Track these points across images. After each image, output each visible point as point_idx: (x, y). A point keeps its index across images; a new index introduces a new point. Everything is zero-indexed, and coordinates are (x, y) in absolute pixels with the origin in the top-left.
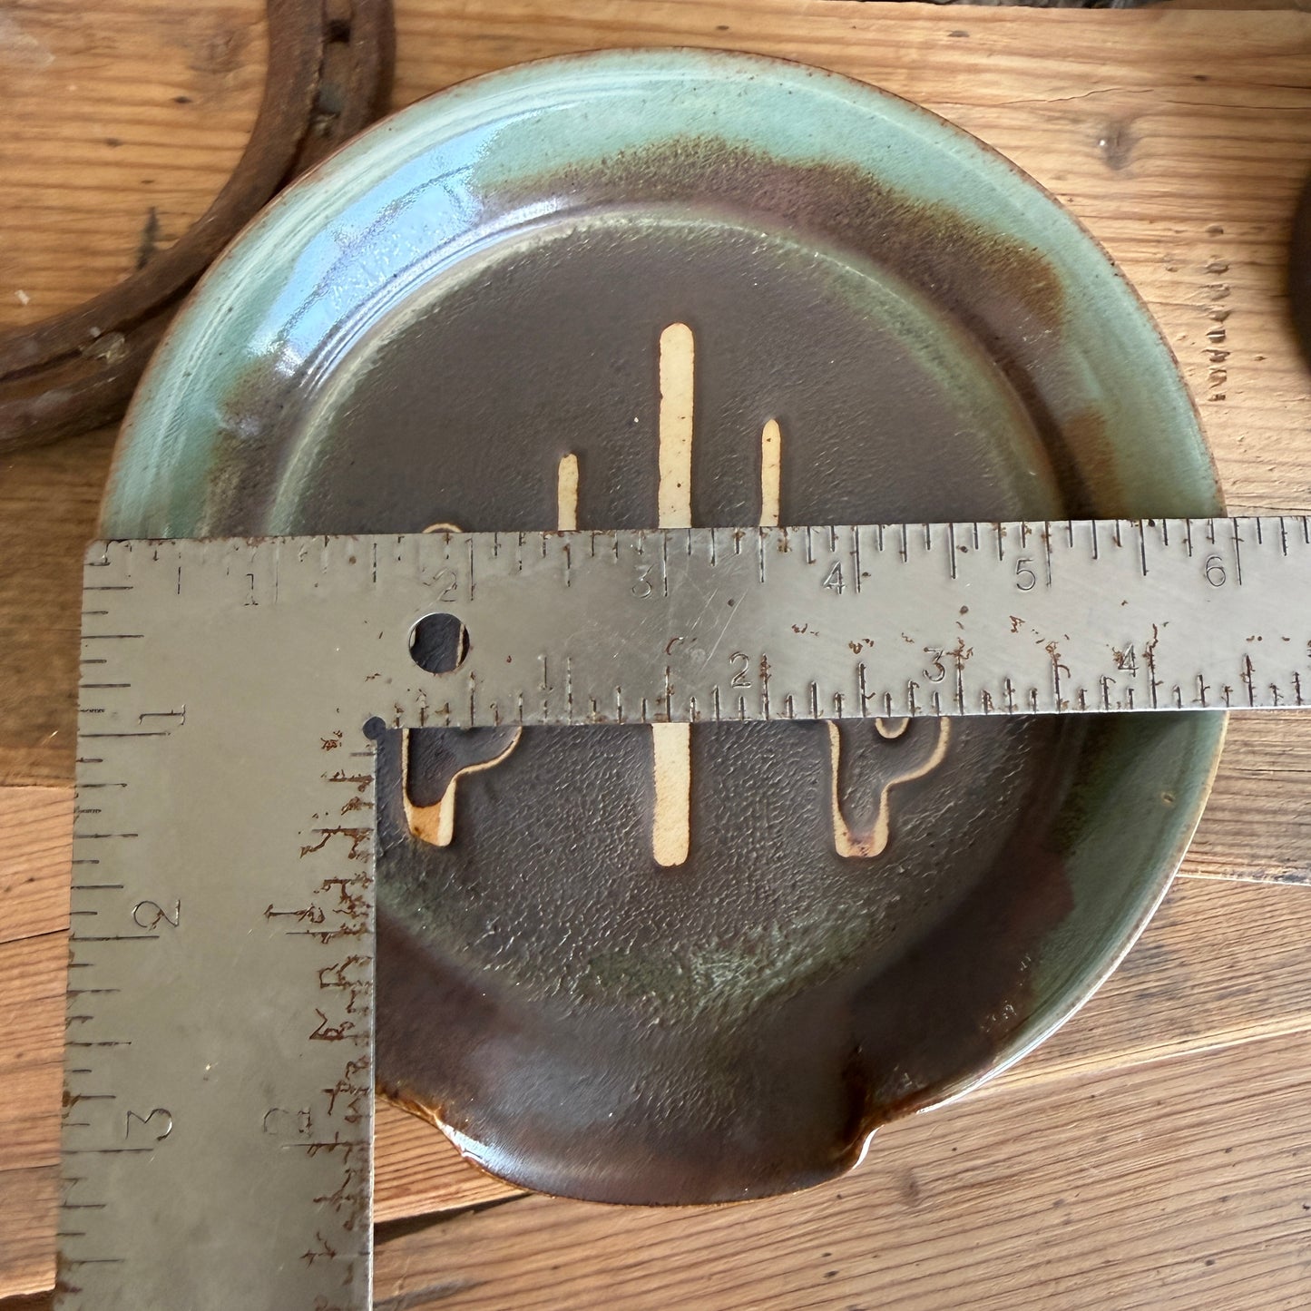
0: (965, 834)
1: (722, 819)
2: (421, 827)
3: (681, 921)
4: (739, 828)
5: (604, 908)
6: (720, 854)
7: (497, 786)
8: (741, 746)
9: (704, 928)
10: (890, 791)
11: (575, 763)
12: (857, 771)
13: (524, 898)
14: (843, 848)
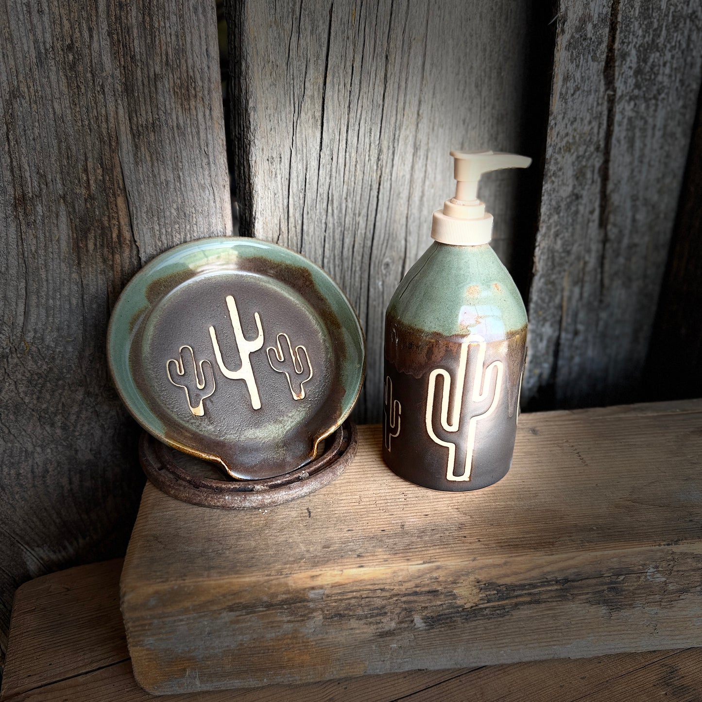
0: (321, 389)
1: (266, 397)
2: (196, 412)
3: (263, 420)
4: (271, 398)
5: (244, 421)
6: (268, 404)
7: (213, 399)
9: (269, 420)
10: (303, 384)
11: (230, 391)
12: (294, 381)
13: (225, 422)
14: (296, 398)
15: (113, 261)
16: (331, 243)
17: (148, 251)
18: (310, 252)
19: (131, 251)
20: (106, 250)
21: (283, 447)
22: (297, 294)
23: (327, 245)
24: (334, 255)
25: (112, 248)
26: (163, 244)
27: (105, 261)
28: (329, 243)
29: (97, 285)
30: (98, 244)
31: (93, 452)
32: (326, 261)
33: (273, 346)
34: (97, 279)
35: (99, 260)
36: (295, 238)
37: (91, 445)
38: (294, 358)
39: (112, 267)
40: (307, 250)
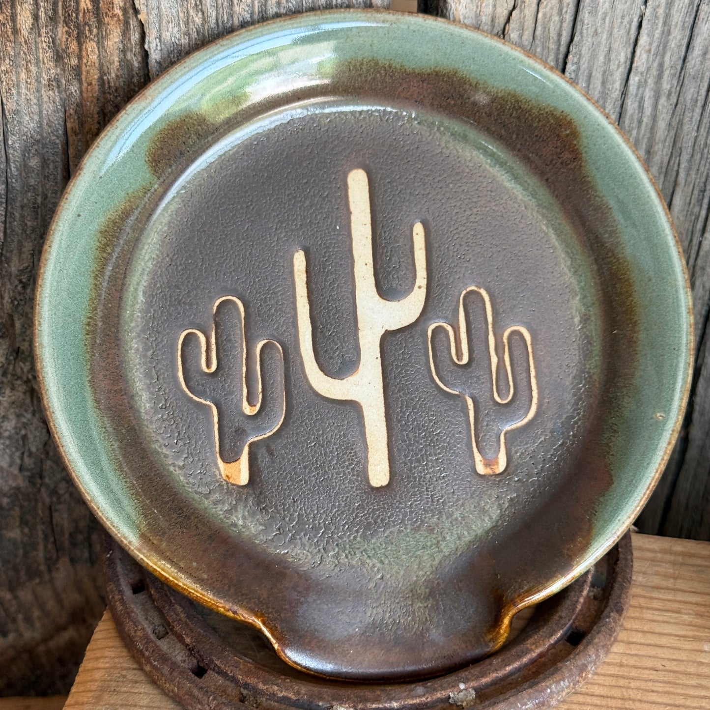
0: (552, 455)
1: (408, 457)
2: (230, 475)
3: (389, 517)
4: (418, 461)
5: (342, 513)
6: (408, 477)
7: (273, 447)
8: (416, 413)
9: (403, 521)
10: (506, 434)
11: (318, 430)
12: (485, 423)
13: (295, 511)
14: (481, 469)
15: (80, 57)
16: (657, 33)
17: (166, 36)
18: (594, 56)
19: (125, 32)
20: (61, 30)
21: (426, 599)
22: (533, 181)
23: (643, 40)
24: (661, 65)
25: (77, 26)
26: (205, 20)
27: (59, 57)
28: (651, 35)
29: (41, 112)
30: (42, 14)
31: (27, 474)
32: (634, 79)
33: (446, 319)
34: (39, 98)
35: (46, 55)
36: (556, 18)
37: (22, 459)
38: (494, 360)
39: (77, 70)
40: (584, 50)
